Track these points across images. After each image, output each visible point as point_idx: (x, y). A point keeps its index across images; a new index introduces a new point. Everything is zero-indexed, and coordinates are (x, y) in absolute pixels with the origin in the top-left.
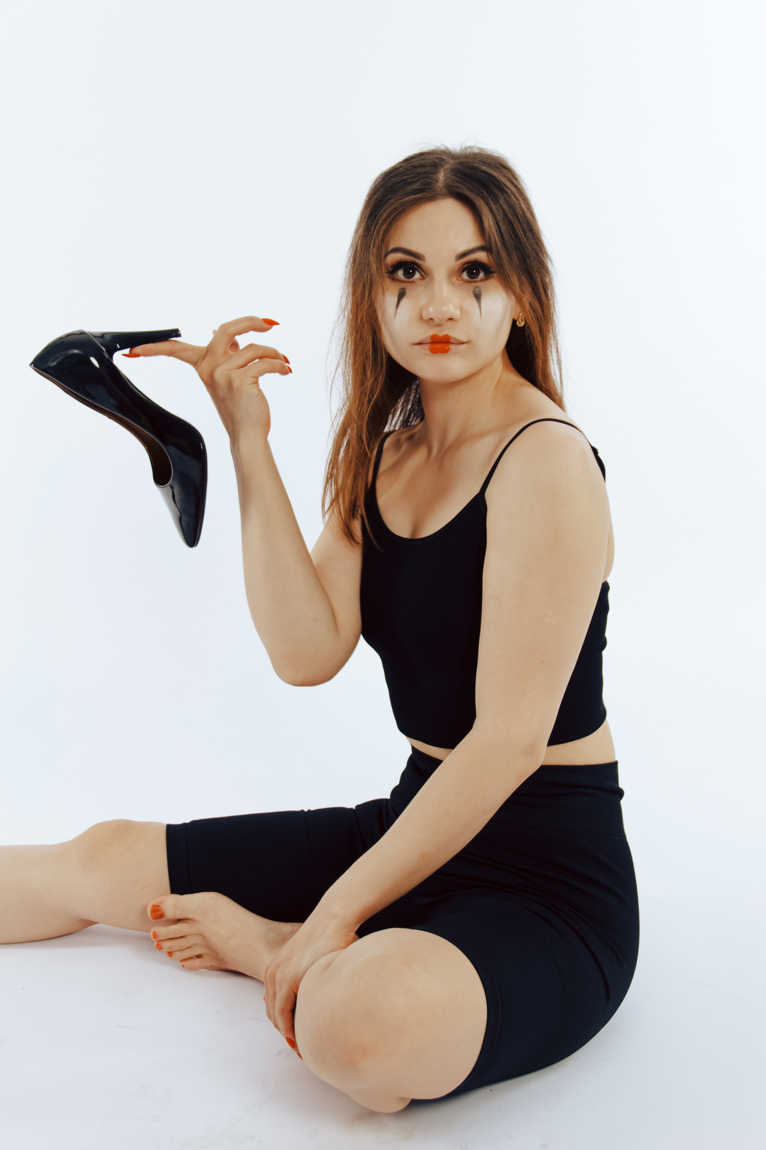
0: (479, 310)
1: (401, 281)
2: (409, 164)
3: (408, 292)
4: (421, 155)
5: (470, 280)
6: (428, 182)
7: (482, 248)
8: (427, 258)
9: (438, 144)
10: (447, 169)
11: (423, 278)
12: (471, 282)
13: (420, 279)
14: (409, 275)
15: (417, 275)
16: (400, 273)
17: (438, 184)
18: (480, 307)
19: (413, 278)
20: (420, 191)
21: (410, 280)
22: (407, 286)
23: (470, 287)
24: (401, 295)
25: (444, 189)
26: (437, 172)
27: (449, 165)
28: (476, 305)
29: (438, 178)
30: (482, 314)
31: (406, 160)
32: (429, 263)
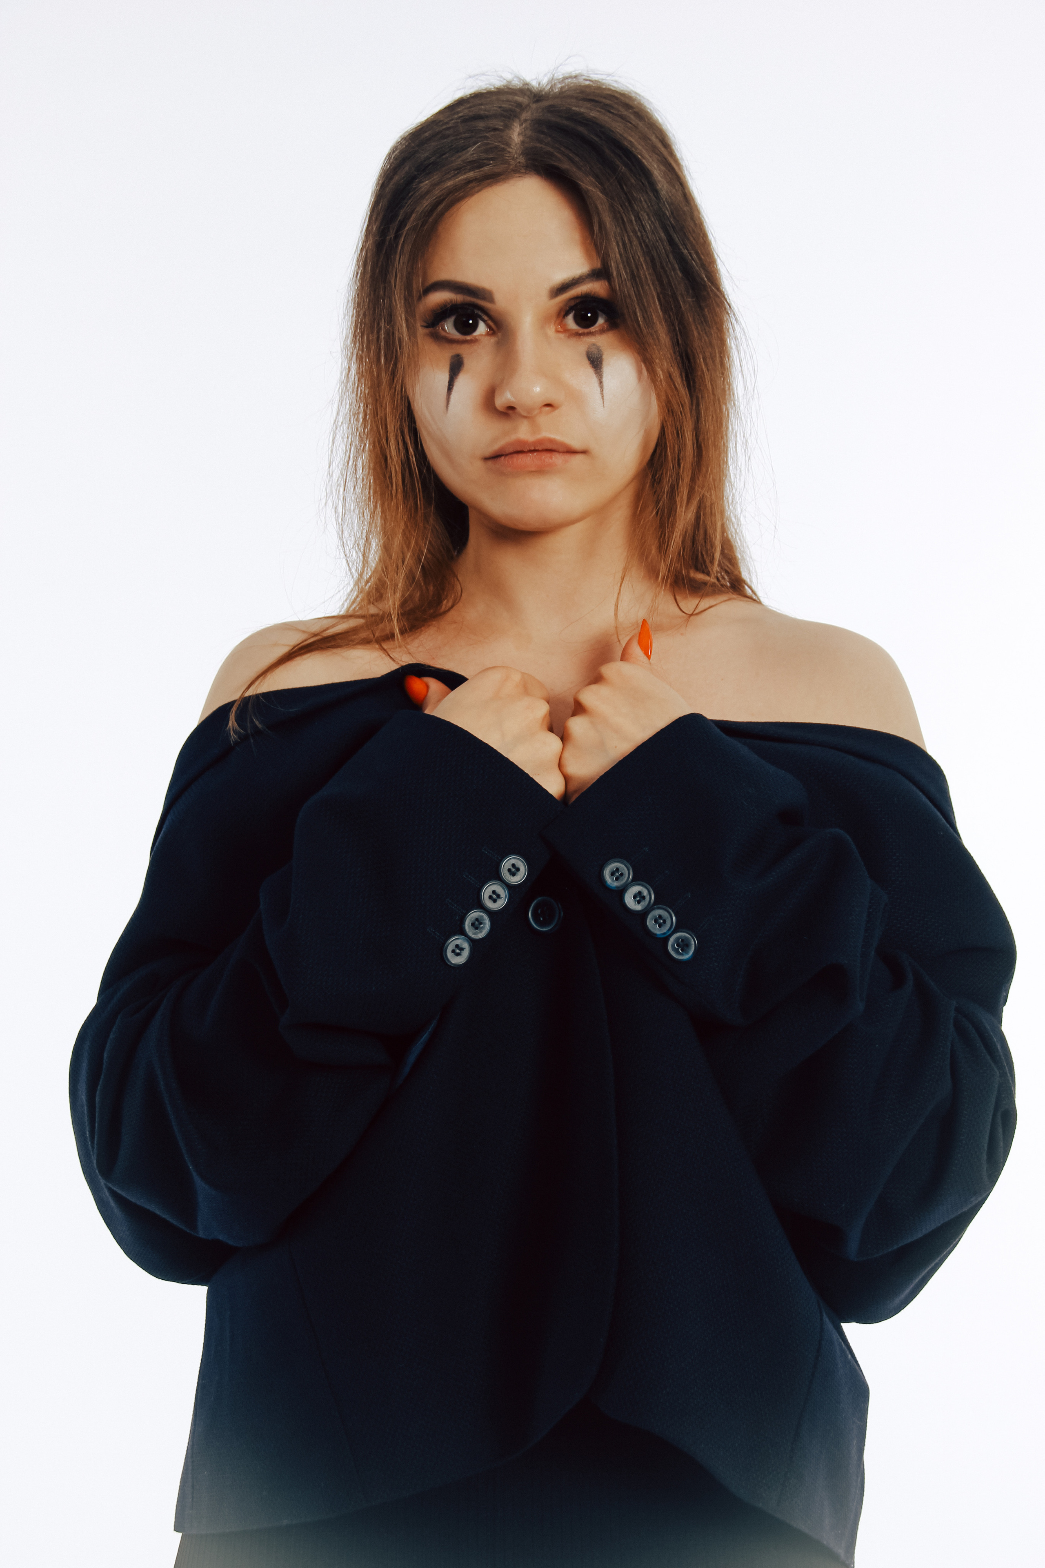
0: (599, 389)
1: (451, 341)
2: (455, 114)
3: (468, 363)
4: (477, 97)
5: (581, 331)
6: (492, 146)
7: (596, 274)
8: (498, 297)
9: (509, 77)
10: (526, 121)
11: (492, 332)
12: (583, 334)
13: (488, 334)
14: (466, 328)
15: (482, 328)
16: (449, 327)
17: (511, 150)
18: (601, 383)
19: (476, 333)
20: (476, 164)
21: (468, 338)
22: (463, 350)
23: (582, 346)
24: (456, 367)
25: (522, 160)
26: (508, 127)
27: (529, 113)
28: (594, 379)
29: (510, 138)
30: (605, 397)
31: (451, 108)
32: (502, 302)
